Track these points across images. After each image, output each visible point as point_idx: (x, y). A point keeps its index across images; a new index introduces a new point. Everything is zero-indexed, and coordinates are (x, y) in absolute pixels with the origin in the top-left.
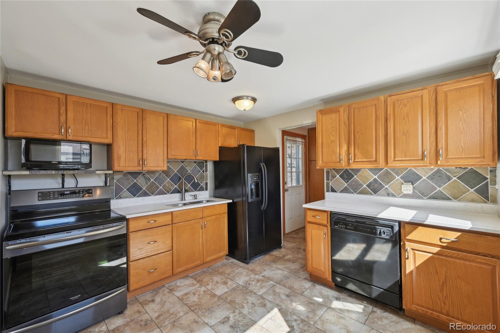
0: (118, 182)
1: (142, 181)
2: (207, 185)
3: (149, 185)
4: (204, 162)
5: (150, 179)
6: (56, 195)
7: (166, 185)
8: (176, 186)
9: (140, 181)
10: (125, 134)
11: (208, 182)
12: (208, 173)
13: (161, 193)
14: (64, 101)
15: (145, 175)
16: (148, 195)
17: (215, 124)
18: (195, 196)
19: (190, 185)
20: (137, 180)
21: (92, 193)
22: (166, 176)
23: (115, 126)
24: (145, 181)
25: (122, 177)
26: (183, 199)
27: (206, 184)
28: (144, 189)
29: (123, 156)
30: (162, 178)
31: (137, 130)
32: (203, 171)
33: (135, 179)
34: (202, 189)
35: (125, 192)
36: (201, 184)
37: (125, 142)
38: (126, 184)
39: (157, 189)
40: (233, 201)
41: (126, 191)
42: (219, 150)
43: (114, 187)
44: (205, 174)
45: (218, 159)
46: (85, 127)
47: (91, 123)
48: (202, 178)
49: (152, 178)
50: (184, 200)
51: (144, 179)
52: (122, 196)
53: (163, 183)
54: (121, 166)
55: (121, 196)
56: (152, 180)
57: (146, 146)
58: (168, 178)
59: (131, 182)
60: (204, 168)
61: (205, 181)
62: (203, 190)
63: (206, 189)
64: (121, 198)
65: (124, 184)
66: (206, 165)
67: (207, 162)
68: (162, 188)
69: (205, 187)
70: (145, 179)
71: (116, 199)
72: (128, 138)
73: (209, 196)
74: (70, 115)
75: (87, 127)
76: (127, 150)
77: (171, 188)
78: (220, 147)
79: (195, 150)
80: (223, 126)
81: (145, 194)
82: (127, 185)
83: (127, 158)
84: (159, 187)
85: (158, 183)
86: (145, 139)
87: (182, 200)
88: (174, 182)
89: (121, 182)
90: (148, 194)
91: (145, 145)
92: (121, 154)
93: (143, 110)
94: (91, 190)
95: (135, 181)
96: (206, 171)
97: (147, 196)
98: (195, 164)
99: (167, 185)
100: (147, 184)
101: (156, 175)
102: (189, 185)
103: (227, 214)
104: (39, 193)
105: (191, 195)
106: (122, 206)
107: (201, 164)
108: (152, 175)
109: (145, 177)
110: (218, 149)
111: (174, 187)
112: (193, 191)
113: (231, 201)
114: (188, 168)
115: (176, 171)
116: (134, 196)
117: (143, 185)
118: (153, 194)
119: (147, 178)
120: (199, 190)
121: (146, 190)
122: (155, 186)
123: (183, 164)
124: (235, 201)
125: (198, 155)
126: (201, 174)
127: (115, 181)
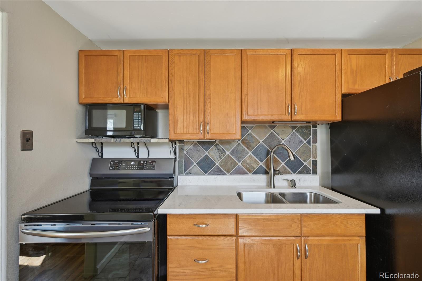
0: (187, 154)
1: (215, 153)
2: (316, 165)
3: (223, 160)
4: (310, 126)
5: (225, 152)
6: (124, 165)
7: (246, 161)
8: (261, 164)
9: (212, 153)
10: (183, 89)
11: (319, 159)
12: (318, 145)
13: (240, 172)
14: (121, 58)
15: (218, 146)
16: (222, 173)
17: (333, 53)
18: (292, 182)
19: (285, 164)
20: (208, 153)
21: (154, 166)
22: (246, 148)
23: (171, 79)
24: (218, 153)
25: (192, 148)
26: (271, 184)
27: (315, 163)
28: (217, 164)
29: (180, 119)
30: (241, 151)
31: (198, 81)
32: (309, 142)
33: (207, 151)
34: (306, 171)
35: (195, 167)
36: (305, 164)
37: (182, 102)
38: (196, 156)
39: (235, 166)
40: (382, 210)
41: (197, 165)
42: (342, 100)
43: (184, 160)
44: (311, 147)
45: (339, 118)
46: (141, 85)
47: (146, 79)
48: (307, 152)
49: (228, 150)
50: (273, 187)
51: (217, 151)
52: (192, 172)
53: (242, 158)
54: (178, 133)
55: (190, 171)
56: (228, 153)
57: (209, 104)
58: (250, 151)
59: (202, 155)
60: (311, 137)
61: (311, 159)
62: (308, 173)
63: (315, 172)
64: (191, 174)
65: (194, 156)
66: (315, 133)
67: (316, 127)
68: (241, 165)
69: (311, 169)
70: (219, 151)
71: (186, 174)
72: (186, 94)
73: (320, 185)
74: (127, 73)
75: (142, 86)
76: (185, 111)
77: (254, 166)
78: (344, 96)
79: (290, 103)
80: (352, 52)
81: (219, 172)
82: (197, 158)
83: (185, 121)
84: (237, 164)
85: (236, 158)
86: (208, 93)
87: (270, 187)
88: (259, 157)
89: (191, 153)
90: (223, 171)
91: (208, 101)
92: (178, 116)
93: (205, 52)
94: (155, 161)
95: (207, 153)
96: (315, 141)
97: (220, 174)
98: (294, 131)
99: (248, 161)
100: (221, 158)
101: (233, 146)
102: (283, 164)
103: (365, 238)
104: (111, 161)
105: (285, 180)
106: (191, 184)
107: (305, 130)
108: (228, 146)
109: (218, 149)
110: (339, 98)
111: (258, 165)
112: (289, 173)
113: (377, 211)
114: (280, 137)
115: (261, 141)
116: (206, 173)
117: (216, 159)
118: (228, 172)
119: (220, 150)
120: (300, 173)
121: (219, 166)
122: (231, 161)
123: (272, 131)
124: (389, 211)
125: (295, 112)
126: (305, 146)
127: (185, 152)
